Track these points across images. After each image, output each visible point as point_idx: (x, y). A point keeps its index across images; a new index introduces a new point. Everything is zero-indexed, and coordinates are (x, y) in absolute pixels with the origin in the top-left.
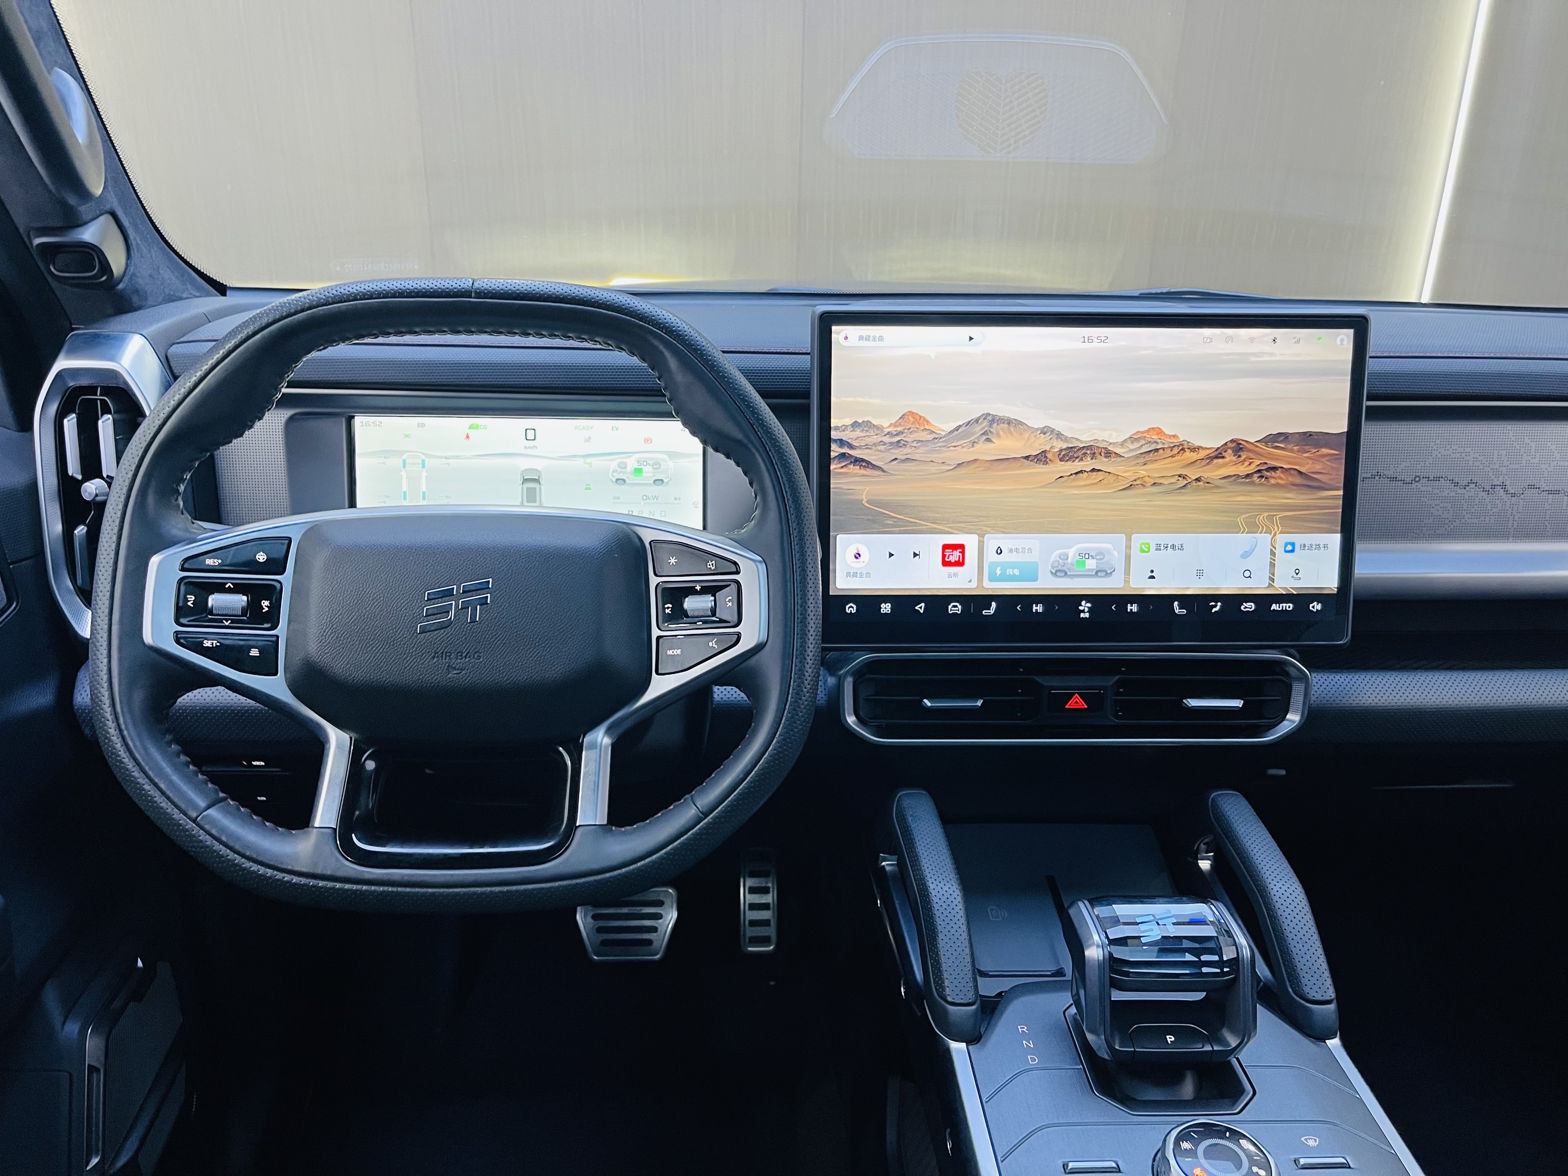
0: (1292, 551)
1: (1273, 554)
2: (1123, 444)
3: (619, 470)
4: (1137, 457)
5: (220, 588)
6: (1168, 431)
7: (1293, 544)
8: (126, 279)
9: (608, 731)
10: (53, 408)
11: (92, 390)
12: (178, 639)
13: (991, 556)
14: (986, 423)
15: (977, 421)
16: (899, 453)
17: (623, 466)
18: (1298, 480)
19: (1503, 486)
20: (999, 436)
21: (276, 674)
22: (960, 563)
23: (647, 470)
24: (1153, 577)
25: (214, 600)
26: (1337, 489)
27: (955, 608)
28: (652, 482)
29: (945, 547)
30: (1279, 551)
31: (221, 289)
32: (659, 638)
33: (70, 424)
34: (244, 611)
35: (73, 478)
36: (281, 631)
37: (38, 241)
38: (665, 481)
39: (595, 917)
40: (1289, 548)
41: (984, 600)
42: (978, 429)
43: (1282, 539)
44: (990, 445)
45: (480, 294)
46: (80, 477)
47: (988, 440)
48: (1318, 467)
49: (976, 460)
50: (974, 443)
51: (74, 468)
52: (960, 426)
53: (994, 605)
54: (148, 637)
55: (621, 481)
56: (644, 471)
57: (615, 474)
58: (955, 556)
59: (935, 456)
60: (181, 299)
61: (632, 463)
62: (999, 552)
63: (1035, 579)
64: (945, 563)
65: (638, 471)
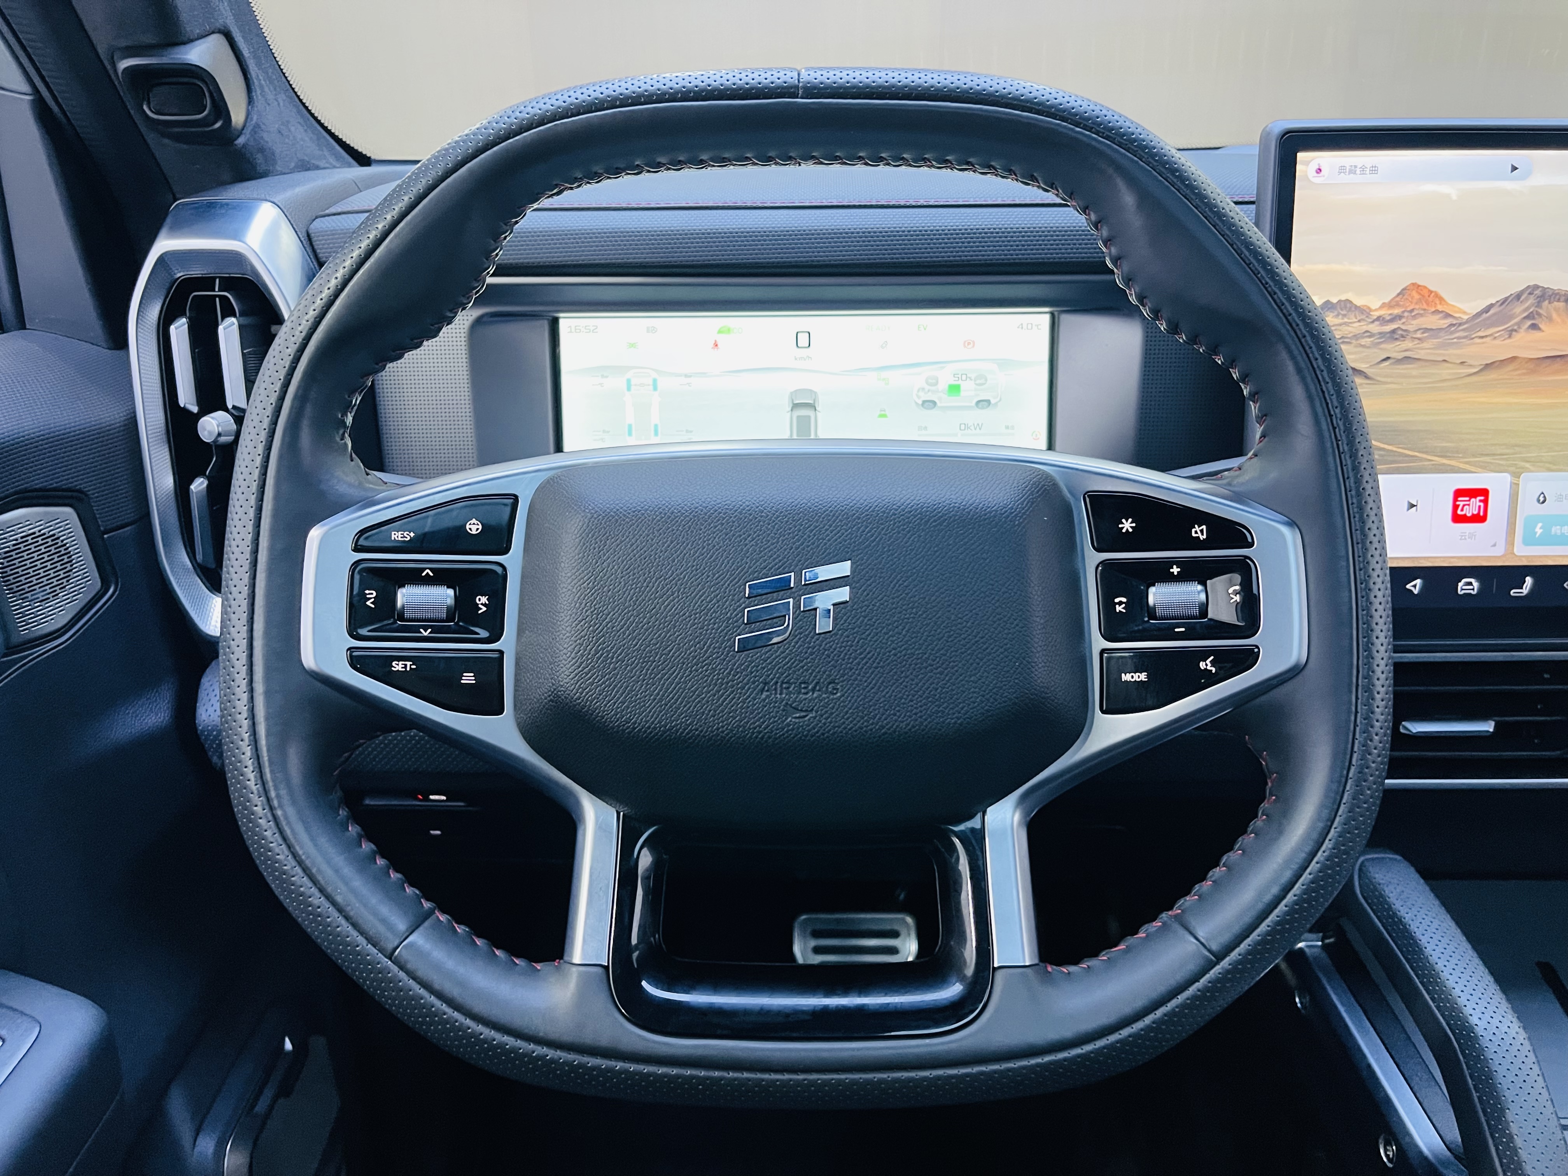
3: (927, 387)
5: (414, 577)
8: (247, 131)
10: (154, 312)
11: (206, 282)
12: (358, 662)
13: (1527, 507)
14: (1531, 300)
15: (1518, 296)
16: (1394, 349)
17: (933, 382)
20: (1550, 319)
22: (1479, 518)
23: (968, 387)
25: (406, 596)
27: (1469, 586)
28: (973, 404)
29: (1459, 493)
32: (1103, 651)
33: (179, 331)
34: (451, 614)
35: (185, 410)
36: (507, 643)
37: (124, 64)
38: (993, 401)
41: (1516, 574)
42: (1519, 310)
44: (1536, 335)
45: (812, 91)
46: (195, 409)
47: (1534, 327)
49: (1514, 358)
50: (1511, 332)
51: (187, 397)
52: (1491, 306)
53: (1529, 580)
54: (308, 659)
55: (930, 404)
56: (962, 388)
57: (921, 394)
58: (1472, 507)
59: (1452, 353)
60: (317, 168)
61: (946, 378)
62: (1542, 500)
64: (1457, 518)
65: (954, 389)
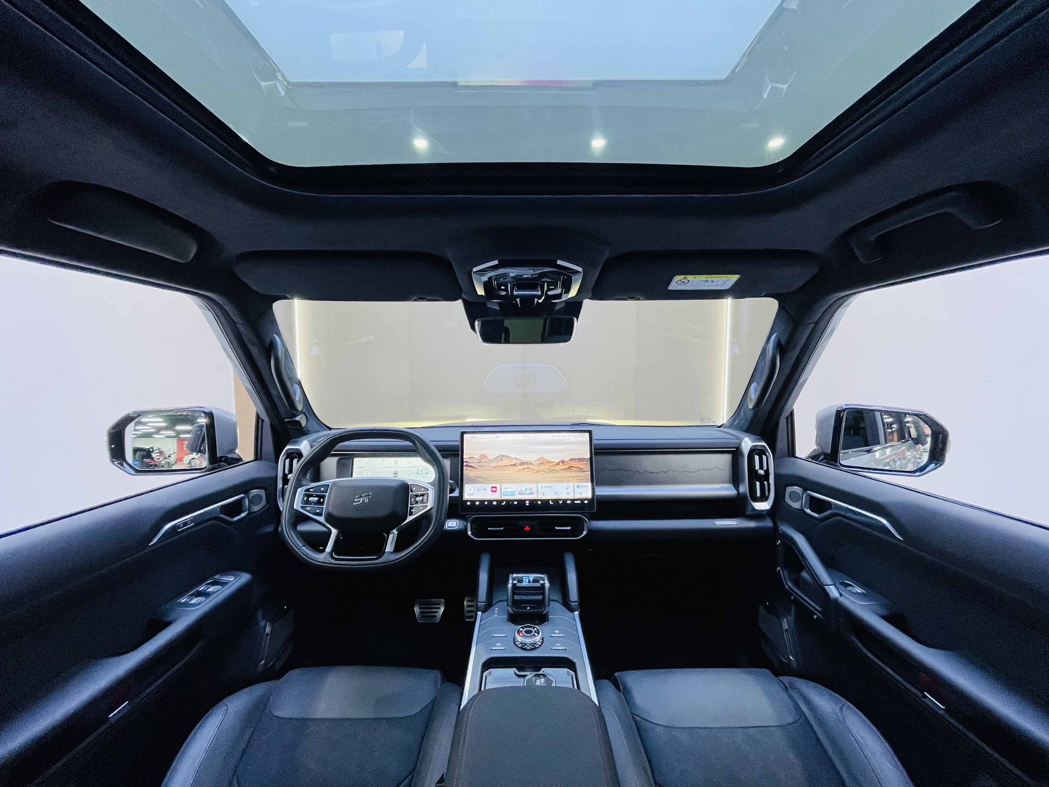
0: (579, 487)
1: (574, 488)
2: (534, 461)
4: (538, 464)
5: (312, 496)
6: (546, 458)
7: (579, 486)
8: (306, 428)
9: (397, 530)
10: (284, 457)
11: (293, 453)
12: (302, 507)
13: (503, 490)
14: (501, 457)
15: (499, 456)
16: (481, 464)
17: (418, 469)
18: (579, 470)
19: (638, 471)
20: (504, 460)
21: (322, 516)
22: (495, 491)
23: (424, 470)
24: (544, 495)
25: (310, 499)
26: (589, 472)
27: (495, 503)
28: (425, 473)
29: (492, 487)
30: (575, 487)
31: (330, 429)
32: (410, 507)
33: (287, 461)
34: (317, 502)
35: (286, 474)
36: (324, 506)
37: (286, 420)
38: (429, 473)
39: (420, 608)
40: (578, 487)
41: (502, 501)
42: (499, 458)
43: (576, 484)
44: (503, 462)
45: (377, 430)
46: (288, 474)
47: (502, 461)
48: (584, 466)
49: (499, 466)
50: (498, 462)
51: (287, 472)
52: (495, 458)
53: (504, 502)
54: (295, 507)
55: (418, 473)
58: (494, 489)
59: (489, 465)
60: (319, 432)
61: (420, 469)
62: (505, 488)
63: (514, 495)
64: (492, 491)
65: (422, 470)
